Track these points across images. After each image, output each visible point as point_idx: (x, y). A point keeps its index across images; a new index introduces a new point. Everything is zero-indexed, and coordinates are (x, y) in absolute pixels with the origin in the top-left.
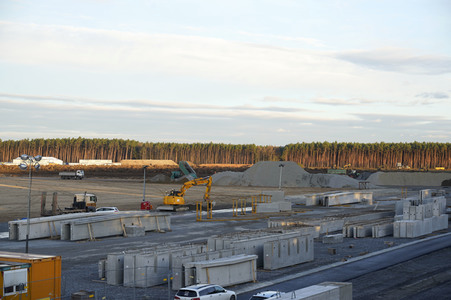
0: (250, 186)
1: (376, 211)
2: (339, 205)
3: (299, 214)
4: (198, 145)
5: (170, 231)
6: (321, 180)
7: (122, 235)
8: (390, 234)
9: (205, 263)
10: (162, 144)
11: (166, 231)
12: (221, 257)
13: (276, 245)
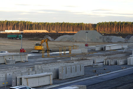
0: (76, 42)
1: (124, 53)
2: (111, 50)
3: (90, 54)
4: (57, 23)
5: (28, 62)
6: (108, 39)
7: (5, 64)
8: (126, 63)
9: (26, 76)
10: (42, 23)
11: (25, 61)
12: (36, 73)
13: (64, 68)
